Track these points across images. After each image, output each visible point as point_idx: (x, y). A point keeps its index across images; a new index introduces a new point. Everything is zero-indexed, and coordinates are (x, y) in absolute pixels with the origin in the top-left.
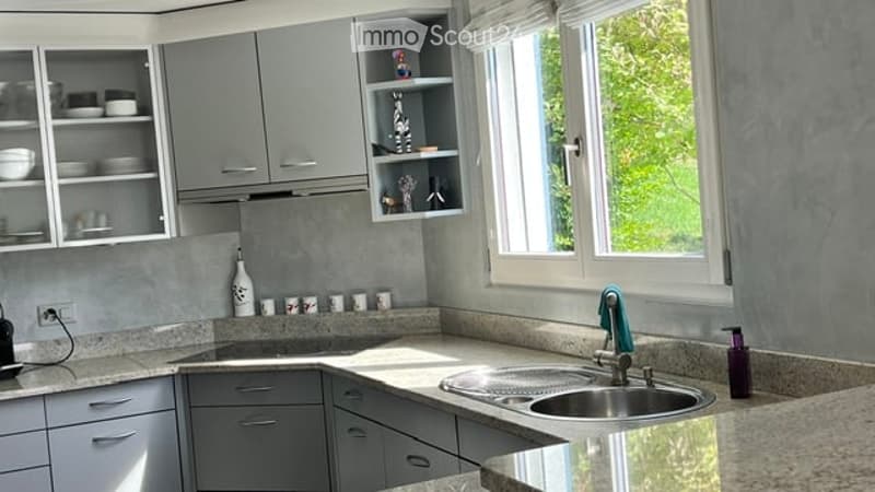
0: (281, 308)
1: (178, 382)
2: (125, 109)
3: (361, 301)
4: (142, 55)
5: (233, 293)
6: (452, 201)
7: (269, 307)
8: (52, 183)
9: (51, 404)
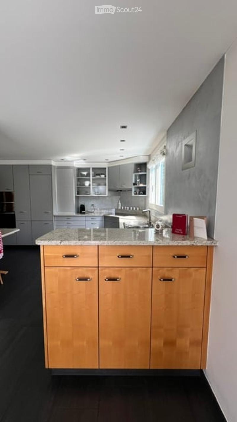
0: (124, 208)
1: (104, 217)
2: (103, 176)
3: (134, 208)
4: (105, 168)
5: (118, 205)
6: (144, 193)
7: (123, 208)
8: (91, 187)
9: (87, 217)
